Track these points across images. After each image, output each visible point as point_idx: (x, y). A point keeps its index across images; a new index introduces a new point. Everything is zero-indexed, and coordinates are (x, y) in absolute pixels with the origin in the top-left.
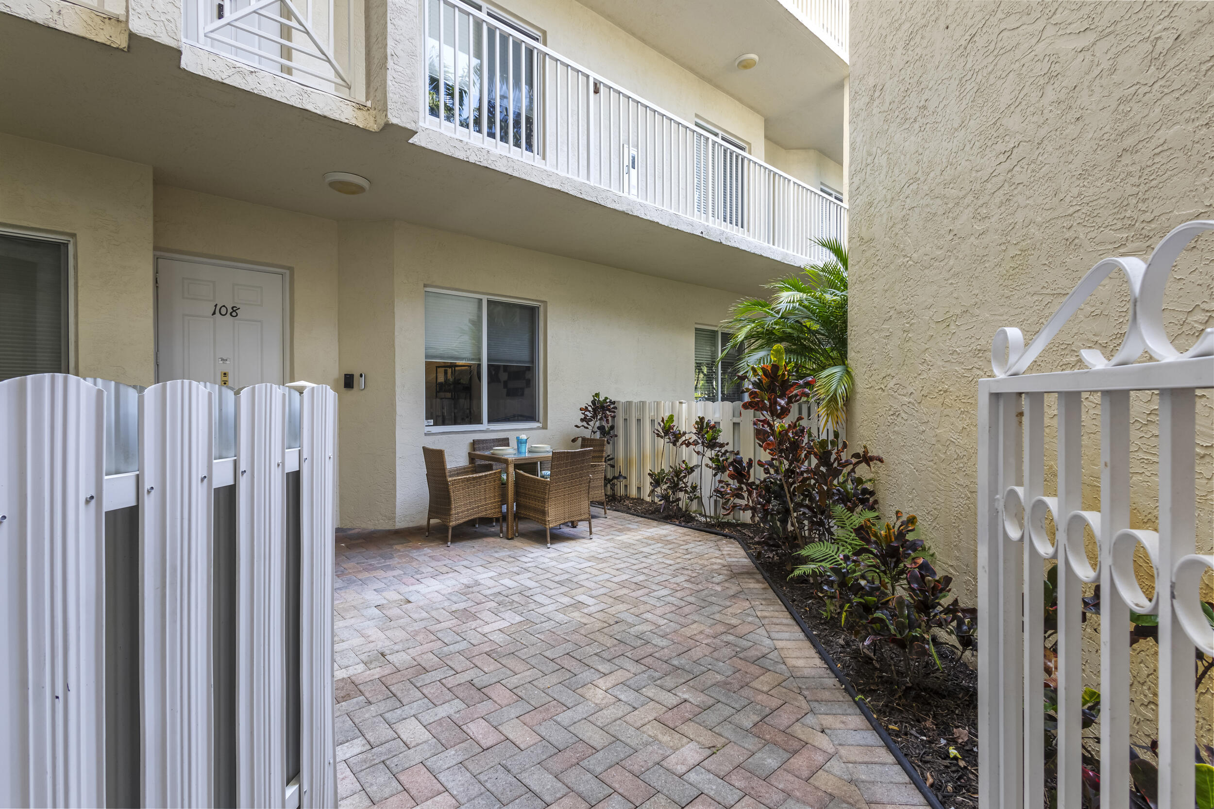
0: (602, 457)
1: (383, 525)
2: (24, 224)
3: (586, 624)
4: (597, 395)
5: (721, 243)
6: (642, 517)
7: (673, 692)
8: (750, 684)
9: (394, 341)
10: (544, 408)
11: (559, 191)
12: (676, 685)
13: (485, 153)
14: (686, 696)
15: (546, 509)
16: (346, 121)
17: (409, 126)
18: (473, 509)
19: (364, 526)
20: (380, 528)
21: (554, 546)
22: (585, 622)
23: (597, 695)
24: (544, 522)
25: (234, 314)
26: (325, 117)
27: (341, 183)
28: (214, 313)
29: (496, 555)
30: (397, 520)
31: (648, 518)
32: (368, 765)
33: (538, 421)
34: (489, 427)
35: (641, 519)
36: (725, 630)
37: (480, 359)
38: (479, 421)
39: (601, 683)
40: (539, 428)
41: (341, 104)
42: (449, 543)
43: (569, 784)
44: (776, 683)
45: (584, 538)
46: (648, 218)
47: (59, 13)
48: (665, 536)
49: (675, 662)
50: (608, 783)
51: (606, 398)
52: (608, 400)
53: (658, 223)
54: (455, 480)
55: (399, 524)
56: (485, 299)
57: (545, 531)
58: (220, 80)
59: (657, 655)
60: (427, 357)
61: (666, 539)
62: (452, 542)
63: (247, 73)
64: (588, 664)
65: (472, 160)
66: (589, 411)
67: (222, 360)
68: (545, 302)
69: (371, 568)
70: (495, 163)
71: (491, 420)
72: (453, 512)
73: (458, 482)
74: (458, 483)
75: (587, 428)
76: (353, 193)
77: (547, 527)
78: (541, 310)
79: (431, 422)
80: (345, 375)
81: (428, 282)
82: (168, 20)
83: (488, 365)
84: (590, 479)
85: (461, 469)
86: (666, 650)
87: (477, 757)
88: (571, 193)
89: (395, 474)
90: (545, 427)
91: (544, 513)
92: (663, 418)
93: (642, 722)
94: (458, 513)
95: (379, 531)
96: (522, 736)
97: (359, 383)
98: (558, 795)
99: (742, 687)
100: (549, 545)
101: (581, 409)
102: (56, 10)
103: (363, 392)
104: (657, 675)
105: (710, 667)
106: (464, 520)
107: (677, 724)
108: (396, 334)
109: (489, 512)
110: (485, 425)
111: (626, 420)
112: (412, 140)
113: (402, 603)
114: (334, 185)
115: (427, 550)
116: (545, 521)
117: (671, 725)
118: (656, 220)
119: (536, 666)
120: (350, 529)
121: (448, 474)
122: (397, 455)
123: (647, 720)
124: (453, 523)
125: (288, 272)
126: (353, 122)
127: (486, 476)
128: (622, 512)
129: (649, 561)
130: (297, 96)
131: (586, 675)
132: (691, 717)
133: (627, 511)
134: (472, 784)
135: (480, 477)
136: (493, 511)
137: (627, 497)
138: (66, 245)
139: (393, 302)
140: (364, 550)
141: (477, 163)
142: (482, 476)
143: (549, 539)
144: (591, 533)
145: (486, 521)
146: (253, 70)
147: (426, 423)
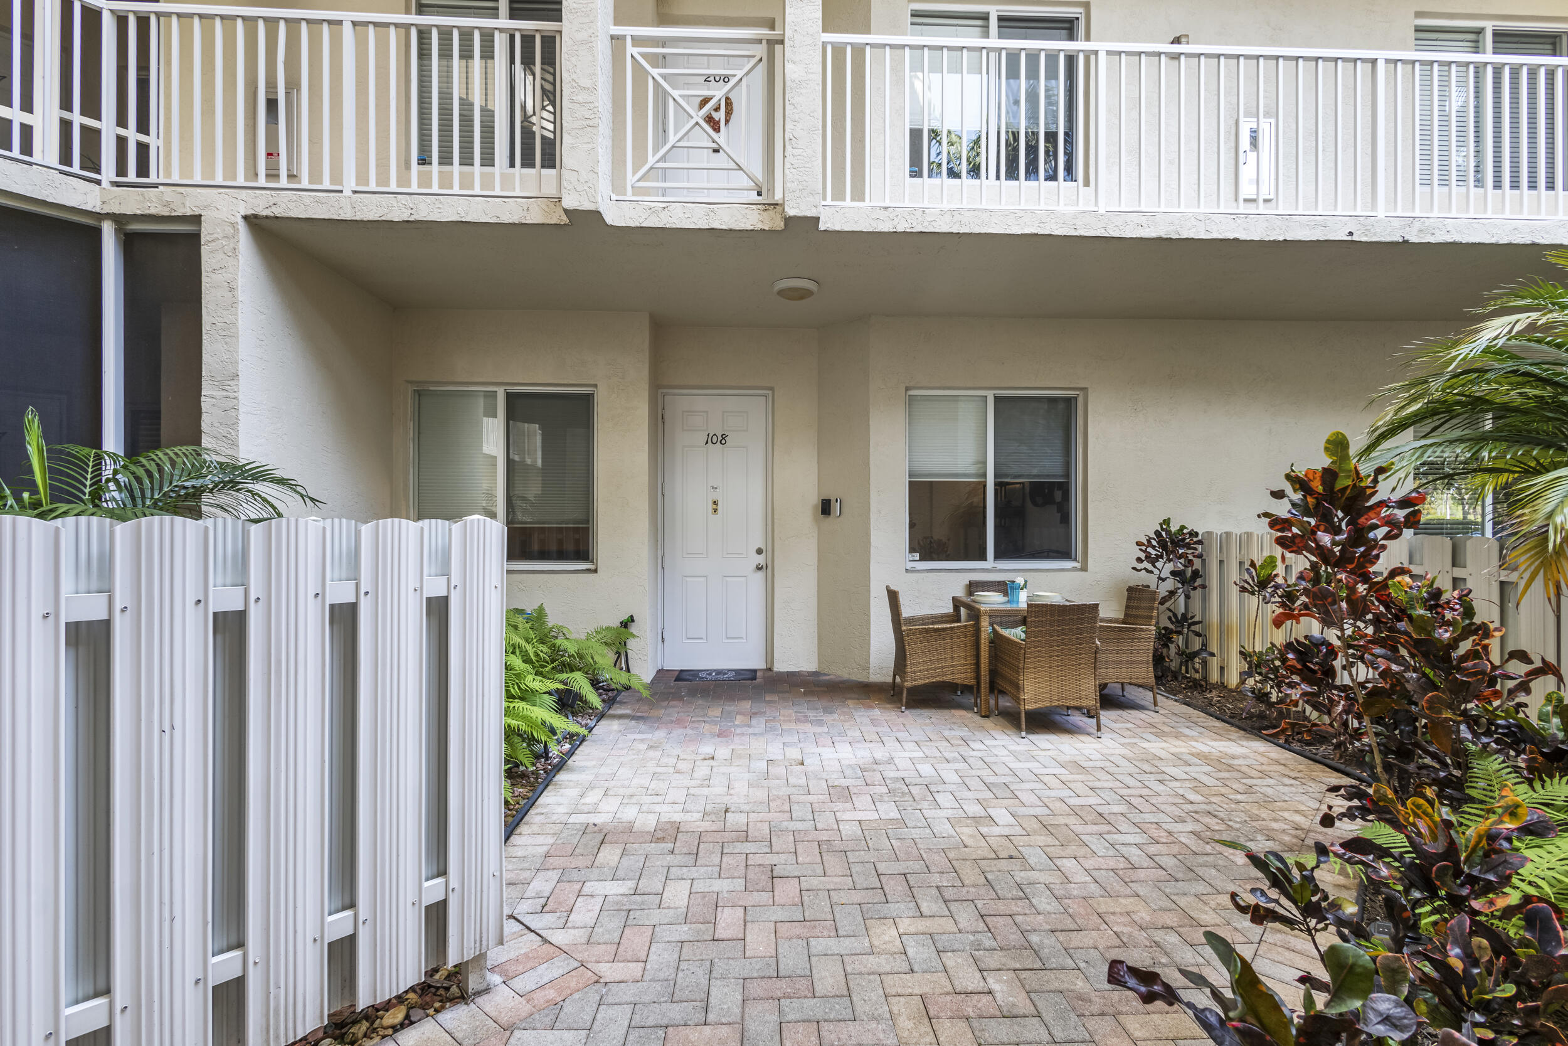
0: (1151, 617)
1: (858, 676)
2: (565, 382)
3: (966, 847)
4: (1167, 522)
5: (1406, 242)
6: (1223, 721)
7: (985, 974)
8: (1121, 1018)
9: (869, 459)
10: (1083, 541)
11: (1036, 235)
12: (1000, 966)
13: (919, 213)
14: (996, 987)
15: (1021, 682)
16: (752, 228)
17: (809, 214)
18: (935, 669)
19: (839, 673)
20: (854, 678)
21: (1032, 737)
22: (968, 844)
23: (886, 935)
24: (1017, 700)
25: (723, 442)
26: (731, 230)
27: (790, 289)
28: (707, 443)
29: (947, 733)
30: (871, 671)
31: (1232, 724)
32: (616, 908)
33: (1075, 560)
34: (995, 565)
35: (1218, 724)
36: (1175, 924)
37: (985, 475)
38: (982, 557)
39: (905, 925)
40: (1074, 569)
41: (747, 211)
42: (903, 708)
43: (746, 1016)
44: (1171, 1035)
45: (1089, 734)
46: (1215, 235)
47: (528, 210)
48: (1233, 757)
49: (1035, 939)
50: (784, 1037)
51: (1183, 527)
52: (1185, 531)
53: (1236, 240)
54: (910, 630)
55: (874, 677)
56: (990, 396)
57: (1019, 714)
58: (639, 225)
59: (1019, 919)
60: (910, 475)
61: (1231, 762)
62: (907, 708)
63: (660, 209)
64: (915, 895)
65: (900, 229)
66: (1153, 547)
67: (713, 488)
68: (1084, 389)
69: (806, 720)
70: (933, 223)
71: (998, 556)
72: (909, 670)
73: (914, 632)
74: (914, 634)
75: (1151, 572)
76: (802, 298)
77: (1022, 708)
78: (1080, 401)
79: (917, 556)
80: (823, 500)
81: (911, 384)
82: (589, 187)
83: (996, 484)
84: (1097, 647)
85: (938, 617)
86: (1041, 917)
87: (699, 944)
88: (1056, 233)
89: (869, 616)
90: (1084, 569)
91: (1018, 687)
92: (1252, 561)
93: (900, 991)
94: (915, 672)
95: (852, 681)
96: (759, 942)
97: (836, 508)
98: (724, 1020)
99: (1103, 1014)
100: (1024, 734)
101: (1138, 544)
102: (525, 208)
103: (841, 518)
104: (988, 942)
105: (1082, 965)
106: (923, 682)
107: (943, 1014)
108: (872, 450)
109: (956, 676)
110: (990, 562)
111: (1221, 562)
112: (822, 227)
113: (793, 763)
114: (781, 293)
115: (877, 712)
116: (1019, 698)
117: (932, 1013)
118: (1231, 236)
119: (854, 876)
120: (825, 674)
121: (902, 622)
122: (872, 595)
123: (910, 990)
124: (908, 684)
125: (770, 392)
126: (759, 226)
127: (952, 628)
128: (1195, 707)
129: (1160, 788)
130: (705, 217)
131: (901, 908)
132: (972, 1014)
133: (1207, 709)
134: (669, 967)
135: (944, 629)
136: (963, 676)
137: (1222, 686)
138: (593, 394)
139: (868, 413)
140: (816, 699)
141: (908, 230)
142: (946, 628)
143: (1023, 725)
144: (1099, 729)
145: (952, 687)
146: (664, 205)
147: (910, 557)
